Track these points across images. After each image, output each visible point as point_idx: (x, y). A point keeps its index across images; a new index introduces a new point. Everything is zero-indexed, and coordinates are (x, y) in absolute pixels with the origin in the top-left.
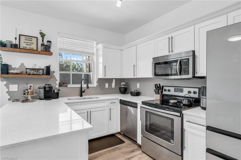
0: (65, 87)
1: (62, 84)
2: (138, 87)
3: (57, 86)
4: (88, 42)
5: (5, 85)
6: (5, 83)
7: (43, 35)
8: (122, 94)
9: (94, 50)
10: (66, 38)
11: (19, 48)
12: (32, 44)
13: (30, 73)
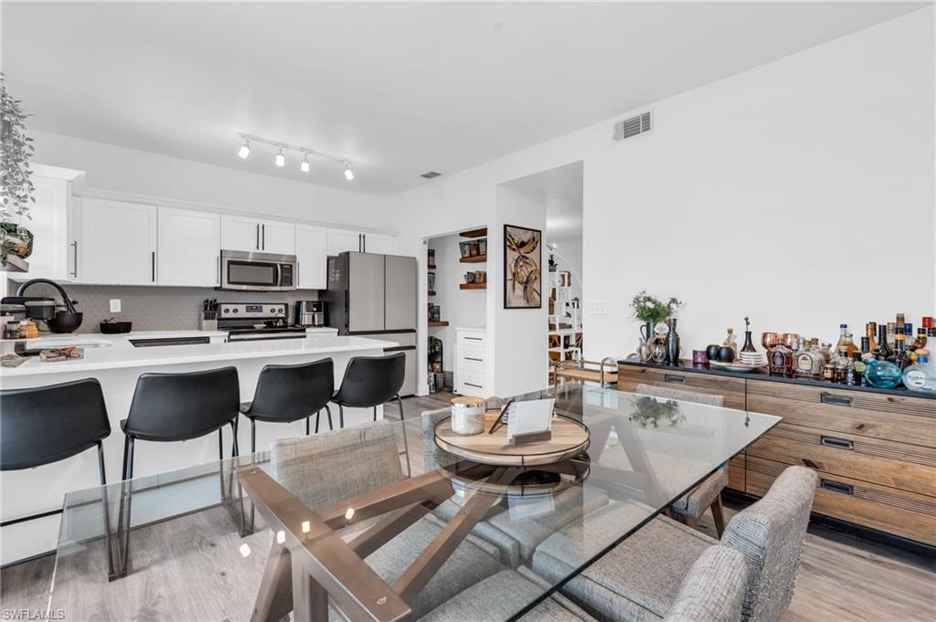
2: (112, 311)
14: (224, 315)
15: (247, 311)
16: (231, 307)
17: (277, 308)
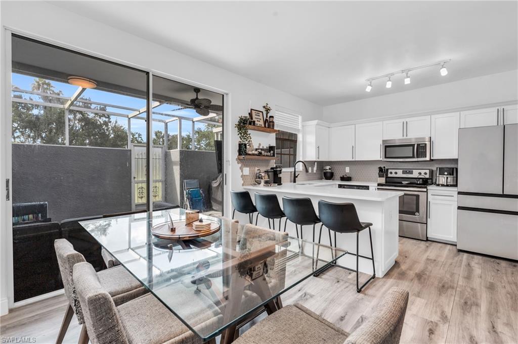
2: (347, 172)
5: (240, 168)
6: (240, 165)
8: (327, 179)
9: (299, 125)
12: (260, 120)
14: (389, 175)
15: (403, 173)
16: (393, 171)
17: (423, 172)
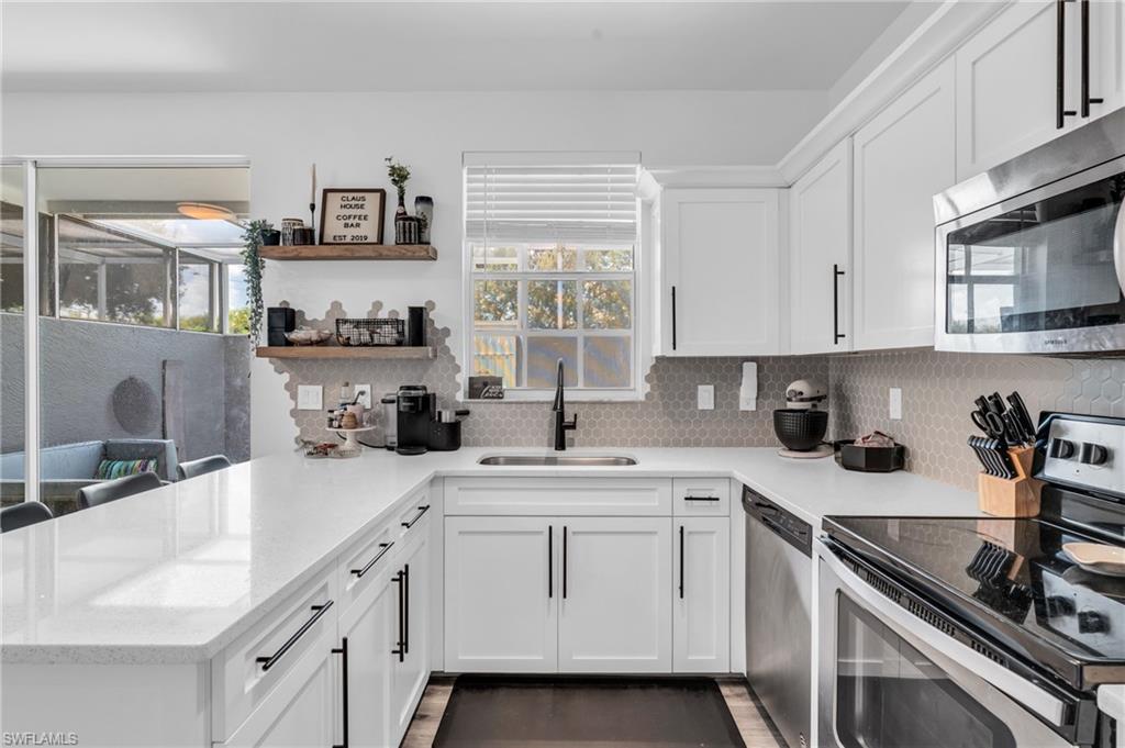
0: (493, 397)
1: (481, 385)
2: (892, 416)
3: (460, 397)
4: (604, 171)
5: (287, 387)
6: (286, 377)
7: (399, 176)
8: (790, 450)
9: (633, 208)
10: (499, 171)
11: (321, 243)
12: (362, 222)
13: (349, 338)
14: (1059, 470)
